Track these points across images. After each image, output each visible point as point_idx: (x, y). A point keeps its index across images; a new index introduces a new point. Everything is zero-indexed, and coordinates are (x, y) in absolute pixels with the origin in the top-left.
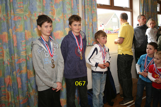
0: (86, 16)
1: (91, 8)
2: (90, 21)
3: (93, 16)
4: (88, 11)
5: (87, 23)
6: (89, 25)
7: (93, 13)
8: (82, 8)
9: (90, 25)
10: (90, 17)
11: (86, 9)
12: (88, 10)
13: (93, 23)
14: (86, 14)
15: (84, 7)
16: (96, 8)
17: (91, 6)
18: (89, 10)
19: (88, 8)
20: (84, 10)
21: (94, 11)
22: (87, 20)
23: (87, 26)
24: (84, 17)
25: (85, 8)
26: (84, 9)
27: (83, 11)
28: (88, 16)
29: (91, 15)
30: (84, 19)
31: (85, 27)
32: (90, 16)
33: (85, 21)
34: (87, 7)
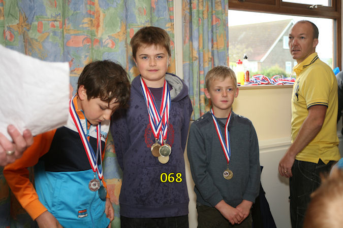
0: (195, 34)
1: (210, 10)
2: (206, 49)
3: (214, 31)
4: (199, 17)
5: (196, 54)
6: (202, 60)
7: (214, 23)
8: (183, 10)
9: (206, 58)
10: (206, 37)
11: (194, 11)
12: (201, 15)
13: (215, 53)
14: (195, 27)
15: (188, 7)
16: (225, 9)
17: (210, 3)
18: (203, 14)
19: (201, 8)
20: (188, 15)
21: (218, 19)
22: (195, 44)
23: (196, 63)
24: (188, 35)
25: (191, 9)
26: (188, 11)
27: (184, 17)
28: (201, 32)
29: (210, 29)
30: (187, 40)
31: (191, 65)
32: (206, 33)
33: (192, 46)
34: (199, 7)
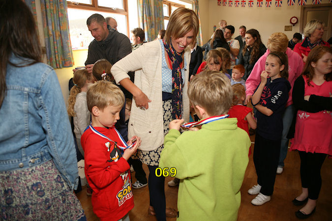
0: (50, 22)
1: (57, 9)
2: (57, 30)
3: (60, 20)
4: (51, 13)
5: (51, 33)
6: (55, 35)
7: (60, 16)
8: (42, 9)
9: (57, 35)
10: (56, 23)
11: (48, 9)
12: (52, 12)
13: (62, 32)
14: (49, 18)
15: (44, 7)
16: (66, 7)
17: (57, 6)
18: (53, 11)
19: (52, 8)
20: (45, 12)
21: (62, 14)
22: (50, 27)
23: (51, 38)
24: (46, 22)
25: (46, 8)
26: (44, 9)
27: (42, 13)
28: (53, 21)
29: (58, 20)
30: (45, 26)
31: (49, 39)
32: (56, 22)
33: (48, 28)
34: (50, 7)
